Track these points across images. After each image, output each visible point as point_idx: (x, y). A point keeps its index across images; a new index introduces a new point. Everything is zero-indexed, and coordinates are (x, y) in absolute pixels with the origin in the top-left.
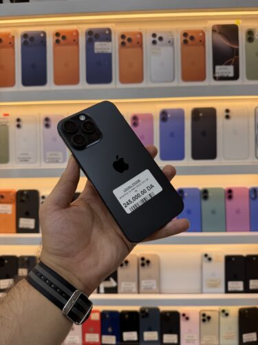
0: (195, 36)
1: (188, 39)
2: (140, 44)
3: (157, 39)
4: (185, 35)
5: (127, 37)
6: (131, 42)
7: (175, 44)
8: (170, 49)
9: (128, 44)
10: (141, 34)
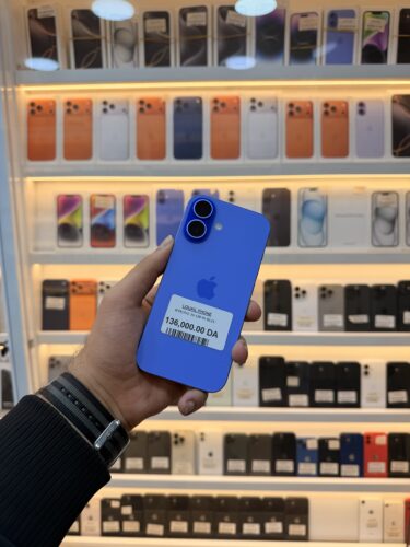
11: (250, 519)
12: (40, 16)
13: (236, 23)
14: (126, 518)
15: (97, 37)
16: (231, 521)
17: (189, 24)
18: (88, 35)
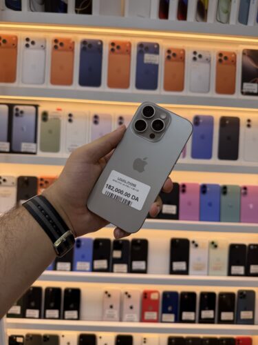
0: (228, 56)
1: (223, 58)
2: (182, 59)
3: (197, 56)
4: (220, 55)
5: (172, 52)
6: (175, 57)
7: (212, 62)
8: (207, 65)
9: (172, 57)
10: (184, 51)
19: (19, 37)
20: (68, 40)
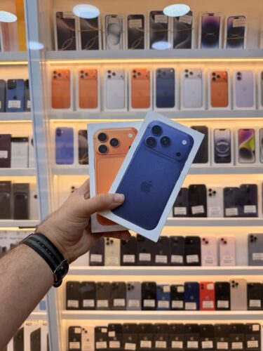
11: (192, 339)
12: (64, 17)
13: (185, 22)
14: (112, 339)
15: (96, 29)
16: (179, 340)
17: (156, 22)
18: (90, 28)
19: (98, 71)
20: (145, 70)
